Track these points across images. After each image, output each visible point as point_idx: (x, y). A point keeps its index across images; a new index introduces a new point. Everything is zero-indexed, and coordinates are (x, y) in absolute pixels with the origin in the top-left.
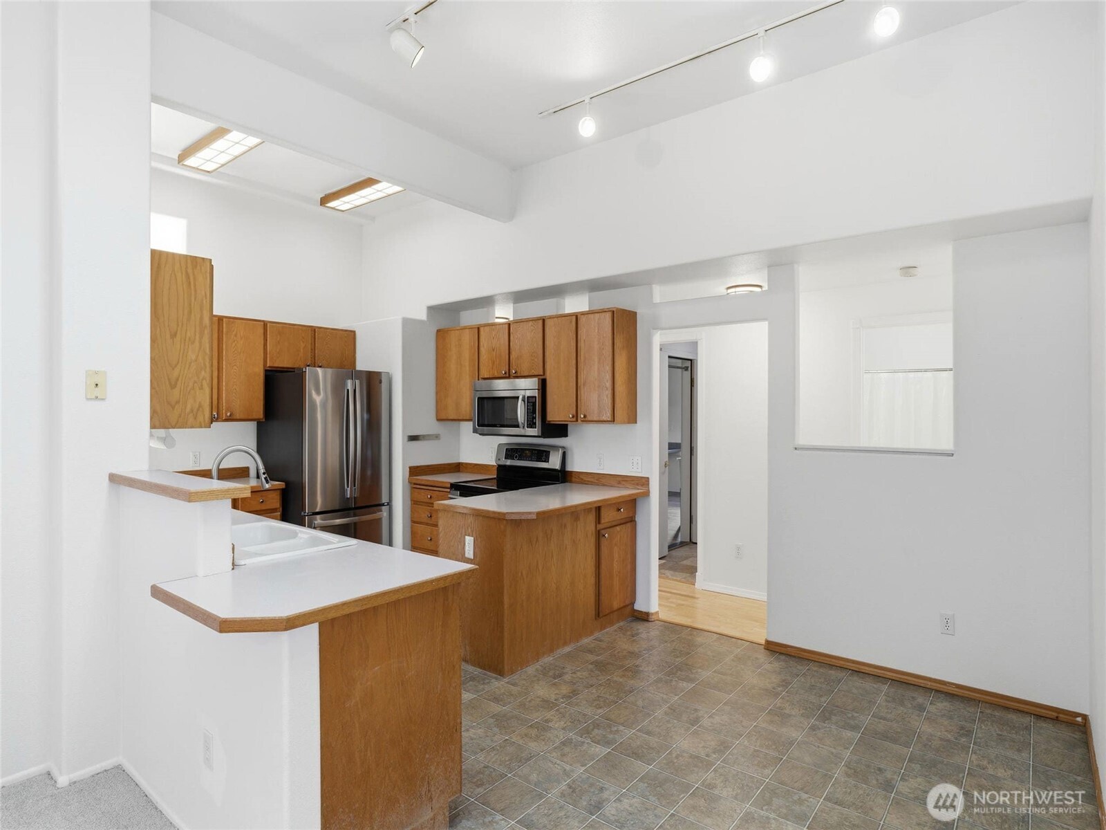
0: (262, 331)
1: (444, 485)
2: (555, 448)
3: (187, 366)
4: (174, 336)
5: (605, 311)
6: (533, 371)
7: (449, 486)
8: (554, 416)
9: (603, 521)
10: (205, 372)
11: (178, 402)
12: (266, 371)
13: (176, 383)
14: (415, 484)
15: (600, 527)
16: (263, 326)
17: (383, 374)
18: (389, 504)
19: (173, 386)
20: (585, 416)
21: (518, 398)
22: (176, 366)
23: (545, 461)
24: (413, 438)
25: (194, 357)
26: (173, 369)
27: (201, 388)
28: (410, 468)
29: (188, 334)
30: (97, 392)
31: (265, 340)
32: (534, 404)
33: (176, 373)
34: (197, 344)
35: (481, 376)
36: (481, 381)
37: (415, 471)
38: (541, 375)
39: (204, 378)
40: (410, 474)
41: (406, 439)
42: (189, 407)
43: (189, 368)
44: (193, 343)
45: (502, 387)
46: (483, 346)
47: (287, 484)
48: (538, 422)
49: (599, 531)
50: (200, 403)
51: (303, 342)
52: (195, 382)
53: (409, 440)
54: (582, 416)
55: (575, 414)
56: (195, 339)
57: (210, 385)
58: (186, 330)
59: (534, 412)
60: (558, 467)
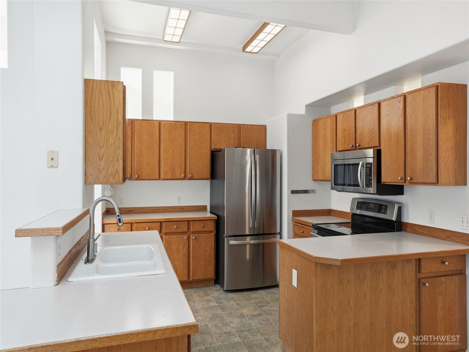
0: (209, 129)
1: (309, 225)
2: (393, 203)
3: (109, 147)
4: (101, 129)
5: (430, 87)
6: (371, 143)
7: (311, 226)
8: (386, 179)
9: (423, 271)
10: (120, 150)
11: (103, 169)
12: (212, 151)
13: (103, 158)
14: (295, 222)
15: (420, 276)
16: (210, 125)
17: (278, 151)
18: (280, 234)
19: (101, 160)
20: (411, 179)
21: (358, 164)
22: (102, 147)
23: (384, 213)
24: (293, 192)
25: (113, 142)
26: (101, 149)
27: (117, 160)
28: (293, 211)
29: (110, 128)
30: (53, 163)
31: (211, 133)
32: (371, 168)
33: (102, 151)
34: (115, 134)
35: (337, 150)
36: (338, 152)
37: (296, 213)
38: (378, 147)
39: (119, 154)
40: (293, 215)
41: (290, 192)
42: (110, 171)
43: (110, 149)
44: (112, 133)
45: (350, 157)
46: (339, 128)
47: (218, 216)
48: (374, 182)
49: (419, 280)
50: (117, 169)
51: (233, 134)
52: (114, 157)
53: (292, 193)
54: (409, 179)
55: (403, 176)
56: (114, 130)
57: (123, 159)
58: (109, 126)
59: (370, 175)
60: (394, 218)
